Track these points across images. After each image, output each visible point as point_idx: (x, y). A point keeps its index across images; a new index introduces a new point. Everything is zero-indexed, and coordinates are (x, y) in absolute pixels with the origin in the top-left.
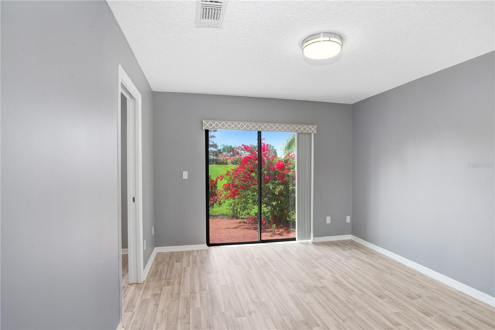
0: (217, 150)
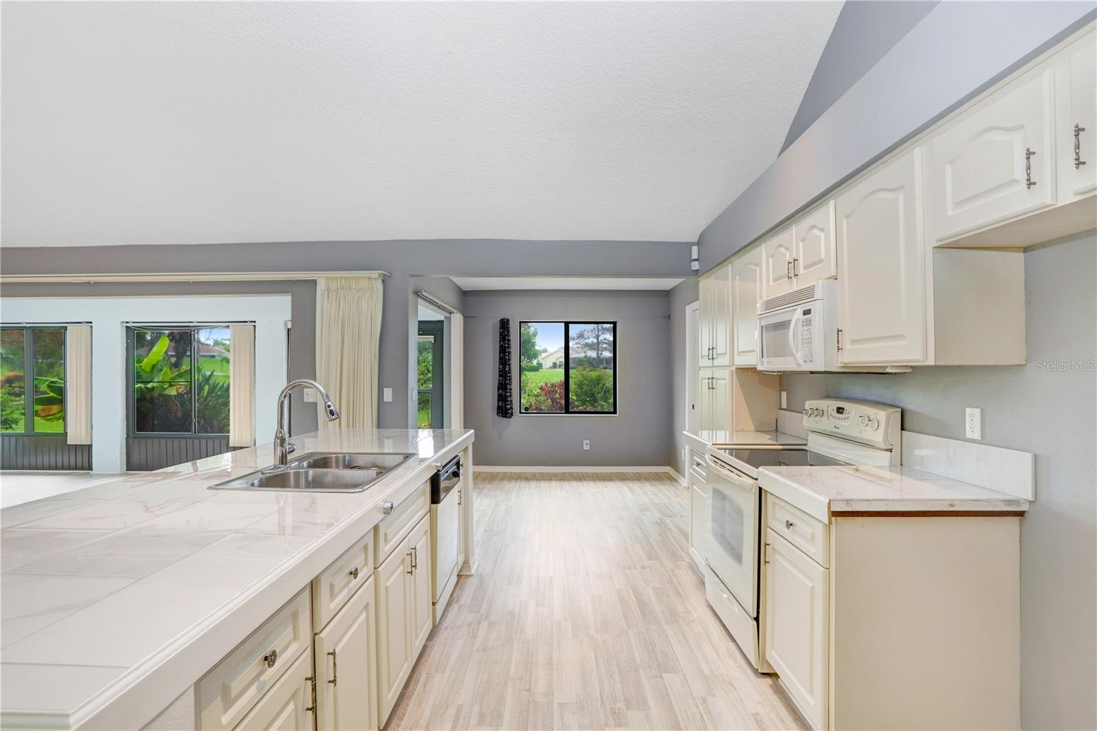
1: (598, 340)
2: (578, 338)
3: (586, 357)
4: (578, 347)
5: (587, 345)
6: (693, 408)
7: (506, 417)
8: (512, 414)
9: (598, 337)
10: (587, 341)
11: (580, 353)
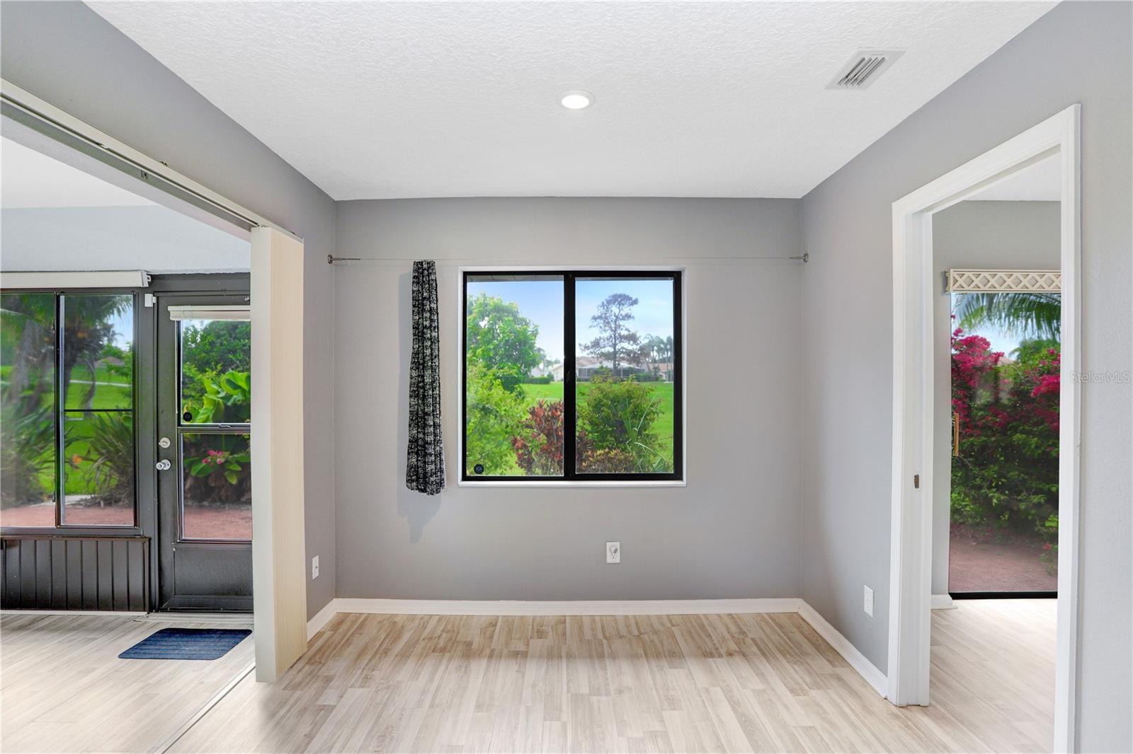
0: (638, 347)
1: (615, 348)
2: (593, 347)
3: (602, 367)
4: (593, 357)
5: (603, 355)
6: (917, 485)
7: (424, 491)
8: (440, 484)
9: (614, 345)
10: (603, 350)
11: (594, 363)
